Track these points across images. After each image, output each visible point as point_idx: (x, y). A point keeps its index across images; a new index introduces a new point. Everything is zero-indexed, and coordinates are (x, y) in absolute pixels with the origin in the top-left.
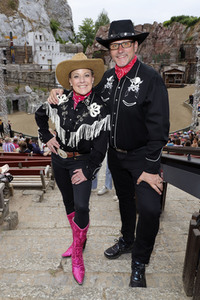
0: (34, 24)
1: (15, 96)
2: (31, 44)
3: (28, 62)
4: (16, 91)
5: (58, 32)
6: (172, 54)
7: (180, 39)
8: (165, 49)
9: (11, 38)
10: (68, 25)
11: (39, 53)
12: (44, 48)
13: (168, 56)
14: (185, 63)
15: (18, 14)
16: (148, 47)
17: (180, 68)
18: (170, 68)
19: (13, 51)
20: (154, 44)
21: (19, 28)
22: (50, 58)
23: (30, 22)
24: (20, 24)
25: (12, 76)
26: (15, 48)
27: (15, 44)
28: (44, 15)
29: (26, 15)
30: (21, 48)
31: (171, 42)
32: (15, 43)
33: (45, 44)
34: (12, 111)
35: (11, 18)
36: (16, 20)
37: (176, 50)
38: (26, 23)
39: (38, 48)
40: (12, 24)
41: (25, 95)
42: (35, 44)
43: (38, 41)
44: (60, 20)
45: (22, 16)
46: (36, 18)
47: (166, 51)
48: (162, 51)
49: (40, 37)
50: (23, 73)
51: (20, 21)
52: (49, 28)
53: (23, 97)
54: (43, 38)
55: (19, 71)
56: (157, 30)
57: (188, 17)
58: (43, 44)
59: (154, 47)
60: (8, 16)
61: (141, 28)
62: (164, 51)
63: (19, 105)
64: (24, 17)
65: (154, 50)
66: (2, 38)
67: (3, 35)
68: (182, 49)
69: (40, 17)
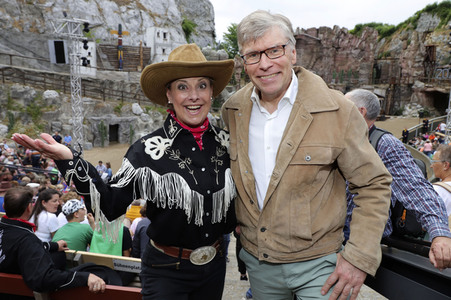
0: (158, 20)
1: (115, 118)
2: (150, 44)
4: (117, 111)
5: (193, 37)
6: (362, 72)
7: (374, 50)
8: (351, 64)
9: (120, 33)
10: (208, 28)
11: (160, 57)
12: (168, 51)
13: (356, 74)
14: (382, 86)
15: (134, 4)
16: (325, 60)
17: (377, 92)
19: (121, 53)
20: (335, 56)
21: (135, 23)
23: (152, 16)
24: (136, 17)
26: (125, 49)
27: (124, 44)
28: (174, 9)
29: (147, 7)
30: (133, 48)
31: (360, 55)
32: (126, 42)
33: (171, 46)
34: (107, 143)
35: (124, 8)
36: (131, 12)
37: (368, 67)
38: (146, 16)
39: (159, 51)
40: (124, 16)
41: (130, 118)
42: (156, 45)
43: (160, 40)
44: (196, 21)
45: (140, 7)
46: (161, 11)
47: (353, 67)
48: (346, 67)
49: (165, 34)
50: (132, 85)
51: (137, 13)
52: (180, 27)
53: (127, 121)
54: (168, 37)
55: (126, 81)
56: (338, 37)
57: (381, 25)
58: (167, 46)
59: (335, 60)
60: (119, 5)
61: (315, 32)
62: (349, 67)
63: (121, 134)
64: (145, 9)
65: (334, 66)
66: (107, 35)
67: (109, 30)
68: (376, 66)
69: (167, 10)
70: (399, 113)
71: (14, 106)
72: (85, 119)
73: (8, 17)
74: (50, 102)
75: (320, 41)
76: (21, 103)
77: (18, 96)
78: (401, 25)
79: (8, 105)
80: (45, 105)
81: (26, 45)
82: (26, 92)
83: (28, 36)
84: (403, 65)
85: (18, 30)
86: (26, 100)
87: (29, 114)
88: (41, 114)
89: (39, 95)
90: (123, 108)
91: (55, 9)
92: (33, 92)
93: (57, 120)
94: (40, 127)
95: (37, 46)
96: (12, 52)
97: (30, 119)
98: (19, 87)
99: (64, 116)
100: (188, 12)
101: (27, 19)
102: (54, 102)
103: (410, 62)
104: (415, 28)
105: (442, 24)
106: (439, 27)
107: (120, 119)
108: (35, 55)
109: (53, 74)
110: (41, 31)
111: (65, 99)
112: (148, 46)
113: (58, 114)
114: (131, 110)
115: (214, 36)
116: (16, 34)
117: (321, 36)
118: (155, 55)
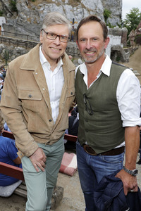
0: (91, 13)
5: (109, 19)
9: (73, 23)
10: (118, 13)
15: (80, 5)
19: (73, 33)
21: (80, 16)
23: (89, 11)
24: (81, 13)
25: (70, 50)
26: (75, 30)
27: (75, 27)
28: (100, 6)
29: (86, 6)
35: (75, 8)
36: (78, 10)
38: (86, 12)
40: (75, 12)
44: (111, 9)
45: (83, 7)
46: (93, 8)
50: (78, 49)
51: (82, 10)
52: (102, 15)
55: (75, 47)
60: (73, 7)
64: (85, 8)
69: (96, 7)
73: (25, 16)
81: (32, 30)
83: (33, 25)
85: (29, 22)
90: (74, 61)
91: (44, 11)
95: (37, 30)
96: (27, 33)
100: (107, 5)
101: (33, 17)
108: (36, 34)
110: (38, 22)
114: (77, 62)
115: (120, 17)
116: (28, 25)
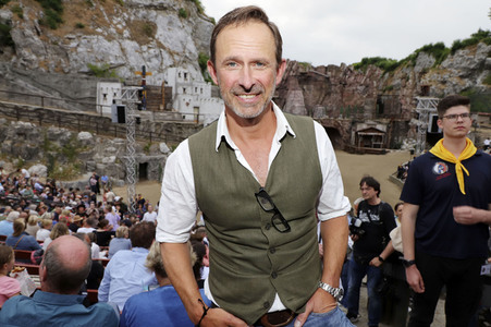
0: (177, 58)
1: (144, 157)
2: (171, 83)
3: (165, 109)
4: (146, 150)
6: (367, 107)
7: (377, 87)
8: (357, 100)
9: (144, 74)
11: (181, 97)
12: (189, 90)
13: (362, 110)
14: (384, 121)
15: (154, 43)
16: (333, 96)
17: (379, 127)
18: (365, 126)
19: (145, 93)
20: (342, 92)
21: (155, 62)
22: (197, 104)
23: (171, 54)
24: (156, 56)
26: (149, 89)
27: (148, 83)
28: (191, 47)
29: (166, 45)
30: (156, 88)
31: (364, 92)
32: (149, 81)
33: (191, 85)
34: (137, 180)
35: (145, 48)
36: (152, 51)
37: (372, 102)
38: (166, 55)
39: (180, 90)
40: (145, 55)
41: (158, 156)
42: (177, 85)
43: (182, 80)
45: (160, 46)
46: (180, 50)
47: (358, 102)
48: (352, 102)
49: (185, 74)
50: (157, 124)
51: (158, 52)
52: (197, 63)
53: (155, 159)
54: (188, 77)
55: (152, 120)
56: (345, 74)
57: (385, 59)
58: (188, 85)
59: (342, 96)
60: (141, 45)
61: (324, 70)
62: (355, 102)
63: (149, 171)
64: (164, 48)
65: (341, 100)
66: (129, 74)
67: (131, 69)
68: (379, 102)
69: (185, 48)
70: (398, 147)
71: (51, 147)
72: (117, 158)
73: (34, 57)
74: (84, 143)
75: (328, 78)
76: (58, 144)
77: (55, 137)
78: (402, 61)
79: (45, 146)
80: (80, 146)
81: (53, 85)
82: (61, 134)
83: (54, 76)
84: (403, 101)
85: (43, 70)
86: (62, 141)
87: (65, 154)
88: (77, 154)
89: (74, 136)
90: (152, 148)
91: (79, 49)
92: (69, 134)
93: (92, 160)
94: (76, 167)
95: (64, 86)
96: (40, 92)
97: (66, 159)
98: (55, 129)
99: (97, 156)
100: (202, 45)
101: (52, 59)
102: (88, 142)
103: (408, 100)
104: (414, 65)
105: (436, 63)
106: (434, 67)
107: (149, 157)
108: (61, 94)
109: (82, 115)
110: (66, 70)
111: (98, 140)
112: (169, 85)
113: (93, 153)
114: (159, 150)
116: (42, 74)
117: (329, 73)
118: (177, 94)
